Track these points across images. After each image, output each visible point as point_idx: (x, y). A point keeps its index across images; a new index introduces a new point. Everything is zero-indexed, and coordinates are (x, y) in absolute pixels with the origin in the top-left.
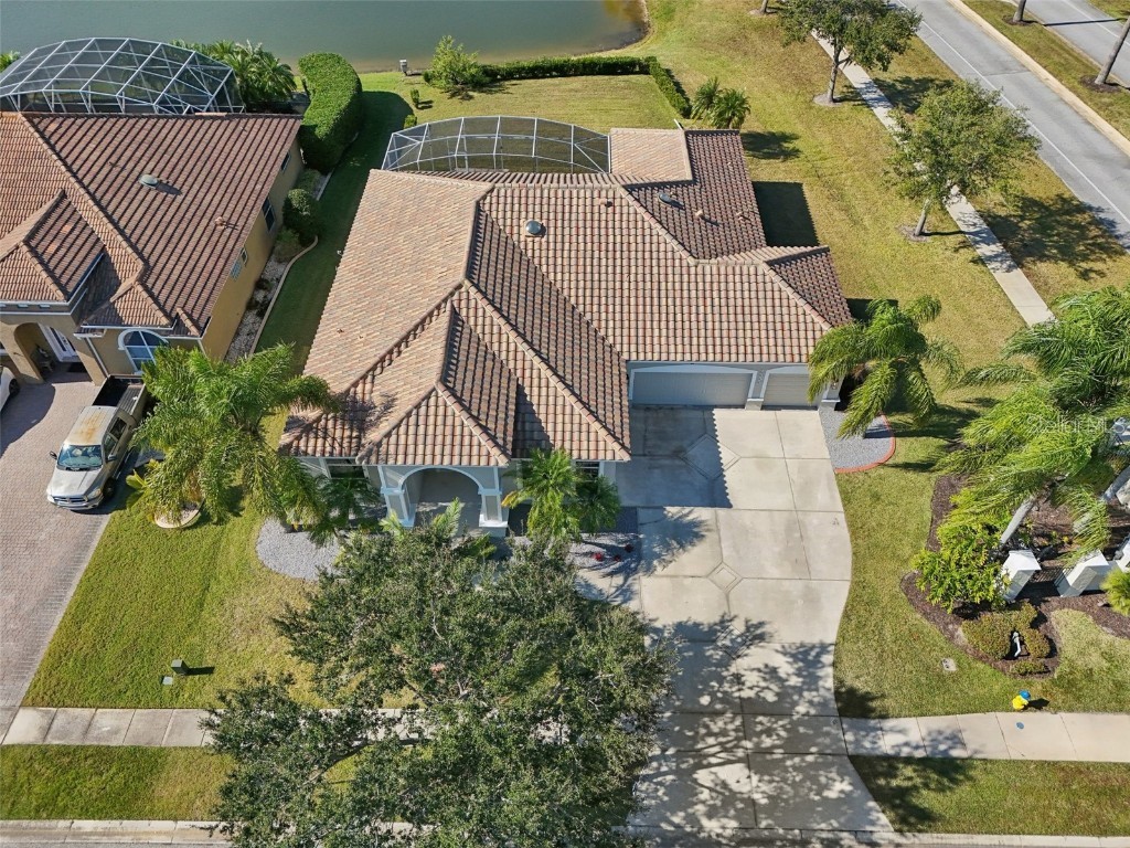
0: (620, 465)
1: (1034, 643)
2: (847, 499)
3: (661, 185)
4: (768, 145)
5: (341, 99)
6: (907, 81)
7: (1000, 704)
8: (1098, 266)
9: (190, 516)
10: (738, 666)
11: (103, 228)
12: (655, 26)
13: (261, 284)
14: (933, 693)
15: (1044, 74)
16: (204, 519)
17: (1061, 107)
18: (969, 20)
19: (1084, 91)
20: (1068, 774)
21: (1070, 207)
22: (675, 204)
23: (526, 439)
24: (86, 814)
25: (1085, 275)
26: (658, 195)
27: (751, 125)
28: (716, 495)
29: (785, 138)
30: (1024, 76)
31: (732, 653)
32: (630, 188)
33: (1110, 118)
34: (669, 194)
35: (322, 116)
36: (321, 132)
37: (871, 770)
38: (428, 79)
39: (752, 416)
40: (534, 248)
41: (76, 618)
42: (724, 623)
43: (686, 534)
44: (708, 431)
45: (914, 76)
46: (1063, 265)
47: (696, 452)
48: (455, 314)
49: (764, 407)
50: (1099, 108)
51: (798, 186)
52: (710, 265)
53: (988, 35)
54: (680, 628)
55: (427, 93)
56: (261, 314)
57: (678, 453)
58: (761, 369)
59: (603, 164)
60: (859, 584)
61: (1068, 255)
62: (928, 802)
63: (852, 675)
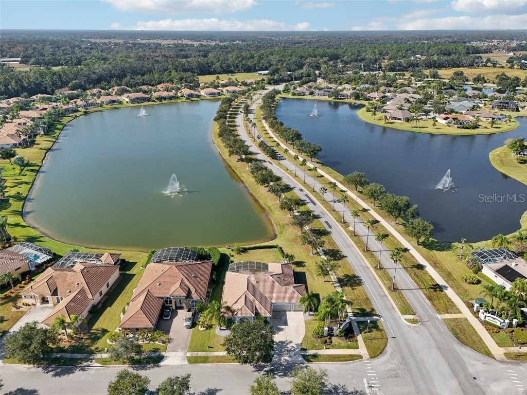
0: (270, 318)
1: (329, 341)
2: (305, 324)
3: (277, 275)
4: (300, 264)
5: (218, 257)
6: (329, 250)
7: (323, 348)
8: (355, 287)
9: (205, 328)
10: (288, 346)
11: (189, 284)
12: (279, 236)
13: (208, 293)
14: (314, 347)
15: (357, 248)
16: (207, 329)
17: (358, 255)
18: (345, 235)
19: (363, 252)
20: (329, 356)
21: (355, 276)
22: (279, 278)
23: (257, 314)
24: (200, 363)
25: (353, 289)
26: (276, 276)
27: (295, 260)
28: (286, 324)
29: (303, 262)
30: (353, 248)
31: (287, 344)
32: (271, 275)
33: (366, 258)
34: (278, 276)
35: (215, 260)
36: (216, 264)
37: (304, 357)
38: (232, 250)
39: (292, 313)
40: (257, 285)
41: (192, 341)
42: (286, 341)
43: (281, 330)
44: (285, 315)
45: (331, 249)
46: (350, 287)
47: (283, 318)
48: (246, 296)
49: (294, 311)
50: (365, 256)
51: (305, 272)
52: (284, 287)
53: (347, 238)
54: (280, 342)
55: (233, 253)
56: (209, 298)
57: (280, 318)
58: (293, 304)
59: (267, 269)
60: (306, 335)
61: (351, 286)
62: (312, 360)
63: (303, 347)
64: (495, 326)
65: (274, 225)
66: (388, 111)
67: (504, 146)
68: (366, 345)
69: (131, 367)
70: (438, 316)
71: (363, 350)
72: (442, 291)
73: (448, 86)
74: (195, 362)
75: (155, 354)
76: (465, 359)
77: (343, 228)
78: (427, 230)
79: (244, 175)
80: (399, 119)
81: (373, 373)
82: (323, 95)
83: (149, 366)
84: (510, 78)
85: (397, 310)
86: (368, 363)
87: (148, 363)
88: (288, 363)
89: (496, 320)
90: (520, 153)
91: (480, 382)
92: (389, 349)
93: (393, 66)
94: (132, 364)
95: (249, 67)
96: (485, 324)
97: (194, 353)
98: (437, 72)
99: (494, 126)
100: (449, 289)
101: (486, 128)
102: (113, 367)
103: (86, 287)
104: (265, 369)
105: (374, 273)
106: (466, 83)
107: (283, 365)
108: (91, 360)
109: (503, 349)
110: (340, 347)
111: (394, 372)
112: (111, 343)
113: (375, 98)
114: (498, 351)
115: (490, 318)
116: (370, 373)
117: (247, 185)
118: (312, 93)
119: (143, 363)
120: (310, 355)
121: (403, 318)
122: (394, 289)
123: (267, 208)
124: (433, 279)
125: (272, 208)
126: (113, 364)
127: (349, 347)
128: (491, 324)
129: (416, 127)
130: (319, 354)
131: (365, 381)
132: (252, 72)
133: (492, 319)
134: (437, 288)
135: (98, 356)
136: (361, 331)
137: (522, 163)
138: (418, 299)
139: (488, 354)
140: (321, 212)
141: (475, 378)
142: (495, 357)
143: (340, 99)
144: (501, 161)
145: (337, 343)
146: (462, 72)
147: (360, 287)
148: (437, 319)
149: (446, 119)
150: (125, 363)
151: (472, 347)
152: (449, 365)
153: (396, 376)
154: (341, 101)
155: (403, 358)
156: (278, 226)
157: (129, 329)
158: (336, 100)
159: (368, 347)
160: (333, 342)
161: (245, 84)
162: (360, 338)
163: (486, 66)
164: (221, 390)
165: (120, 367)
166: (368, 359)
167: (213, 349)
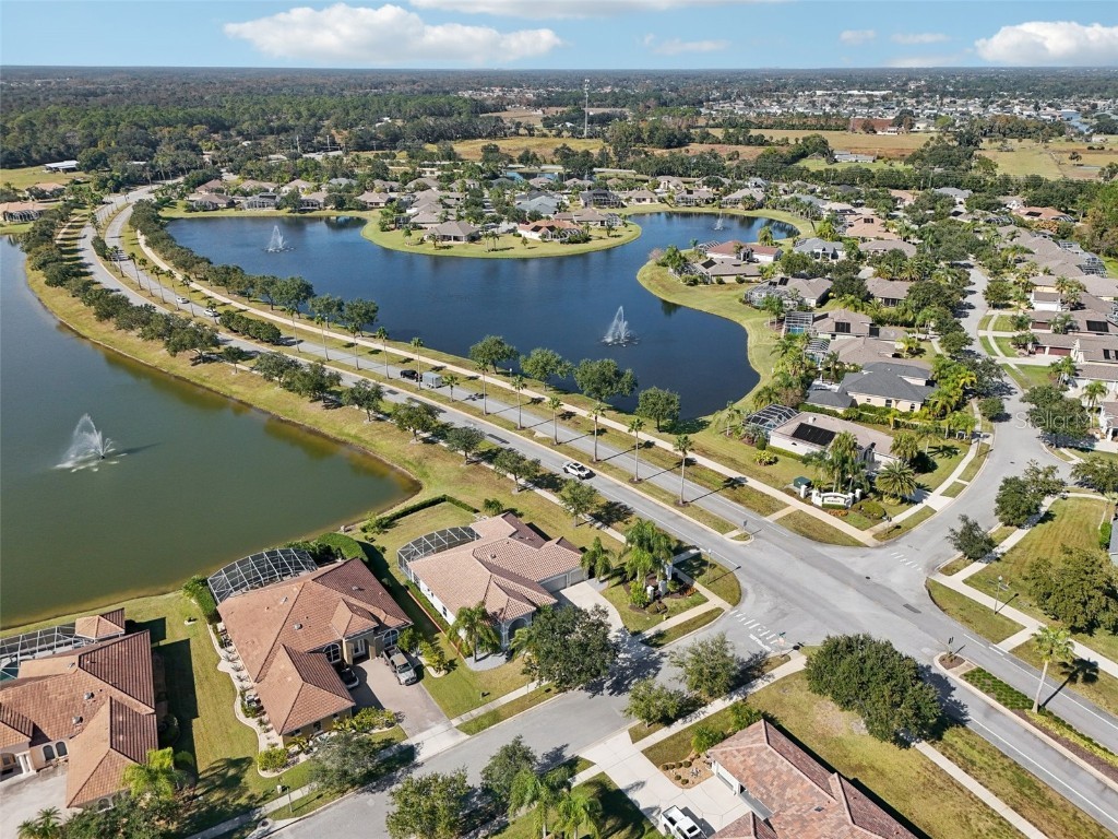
1: (661, 607)
2: (605, 596)
5: (358, 547)
6: (537, 477)
7: (661, 621)
8: (627, 519)
9: (445, 671)
11: (362, 604)
12: (423, 481)
14: (649, 625)
16: (449, 671)
18: (540, 447)
19: (592, 465)
20: (679, 626)
21: (612, 505)
22: (521, 538)
25: (626, 523)
32: (510, 537)
33: (604, 472)
35: (358, 552)
36: (366, 559)
37: (646, 642)
38: (363, 530)
39: (570, 589)
41: (442, 701)
46: (620, 522)
48: (495, 583)
49: (573, 585)
53: (548, 451)
55: (368, 536)
58: (569, 572)
59: (476, 535)
60: (620, 612)
61: (619, 519)
62: (660, 642)
63: (632, 629)
64: (840, 507)
65: (395, 465)
66: (423, 226)
67: (648, 263)
68: (713, 591)
69: (363, 791)
70: (766, 519)
71: (715, 601)
72: (743, 485)
73: (489, 174)
74: (481, 728)
75: (390, 750)
76: (838, 559)
77: (528, 437)
78: (672, 402)
79: (235, 388)
80: (456, 239)
81: (753, 623)
82: (263, 206)
83: (399, 773)
84: (577, 154)
85: (710, 529)
86: (736, 614)
87: (391, 769)
88: (632, 662)
89: (838, 499)
90: (683, 269)
91: (876, 578)
92: (744, 584)
93: (360, 140)
94: (360, 787)
95: (11, 154)
96: (825, 508)
97: (463, 717)
98: (452, 149)
99: (612, 233)
100: (748, 479)
101: (601, 238)
102: (325, 809)
103: (118, 695)
104: (605, 686)
105: (635, 490)
106: (510, 166)
107: (627, 669)
108: (262, 821)
109: (866, 532)
110: (682, 610)
111: (777, 611)
112: (276, 774)
113: (377, 204)
114: (864, 536)
115: (830, 499)
116: (751, 625)
117: (262, 407)
118: (231, 205)
119: (383, 775)
120: (653, 637)
121: (727, 537)
122: (684, 504)
123: (351, 440)
124: (719, 474)
125: (365, 436)
126: (320, 805)
127: (695, 604)
128: (834, 507)
129: (496, 250)
130: (663, 629)
131: (752, 636)
132: (23, 167)
133: (832, 499)
134: (732, 484)
135: (270, 807)
136: (692, 577)
137: (691, 285)
138: (721, 504)
139: (858, 544)
140: (466, 421)
141: (868, 578)
142: (867, 544)
143: (305, 211)
144: (663, 286)
145: (674, 605)
146: (495, 146)
147: (634, 517)
148: (768, 523)
149: (536, 229)
150: (345, 792)
151: (835, 543)
152: (829, 575)
153: (785, 615)
154: (308, 214)
155: (771, 588)
156: (407, 465)
157: (298, 731)
158: (298, 214)
159: (719, 594)
160: (668, 605)
161: (41, 196)
162: (696, 585)
163: (518, 135)
164: (567, 745)
165: (340, 801)
166: (732, 610)
167: (492, 697)
